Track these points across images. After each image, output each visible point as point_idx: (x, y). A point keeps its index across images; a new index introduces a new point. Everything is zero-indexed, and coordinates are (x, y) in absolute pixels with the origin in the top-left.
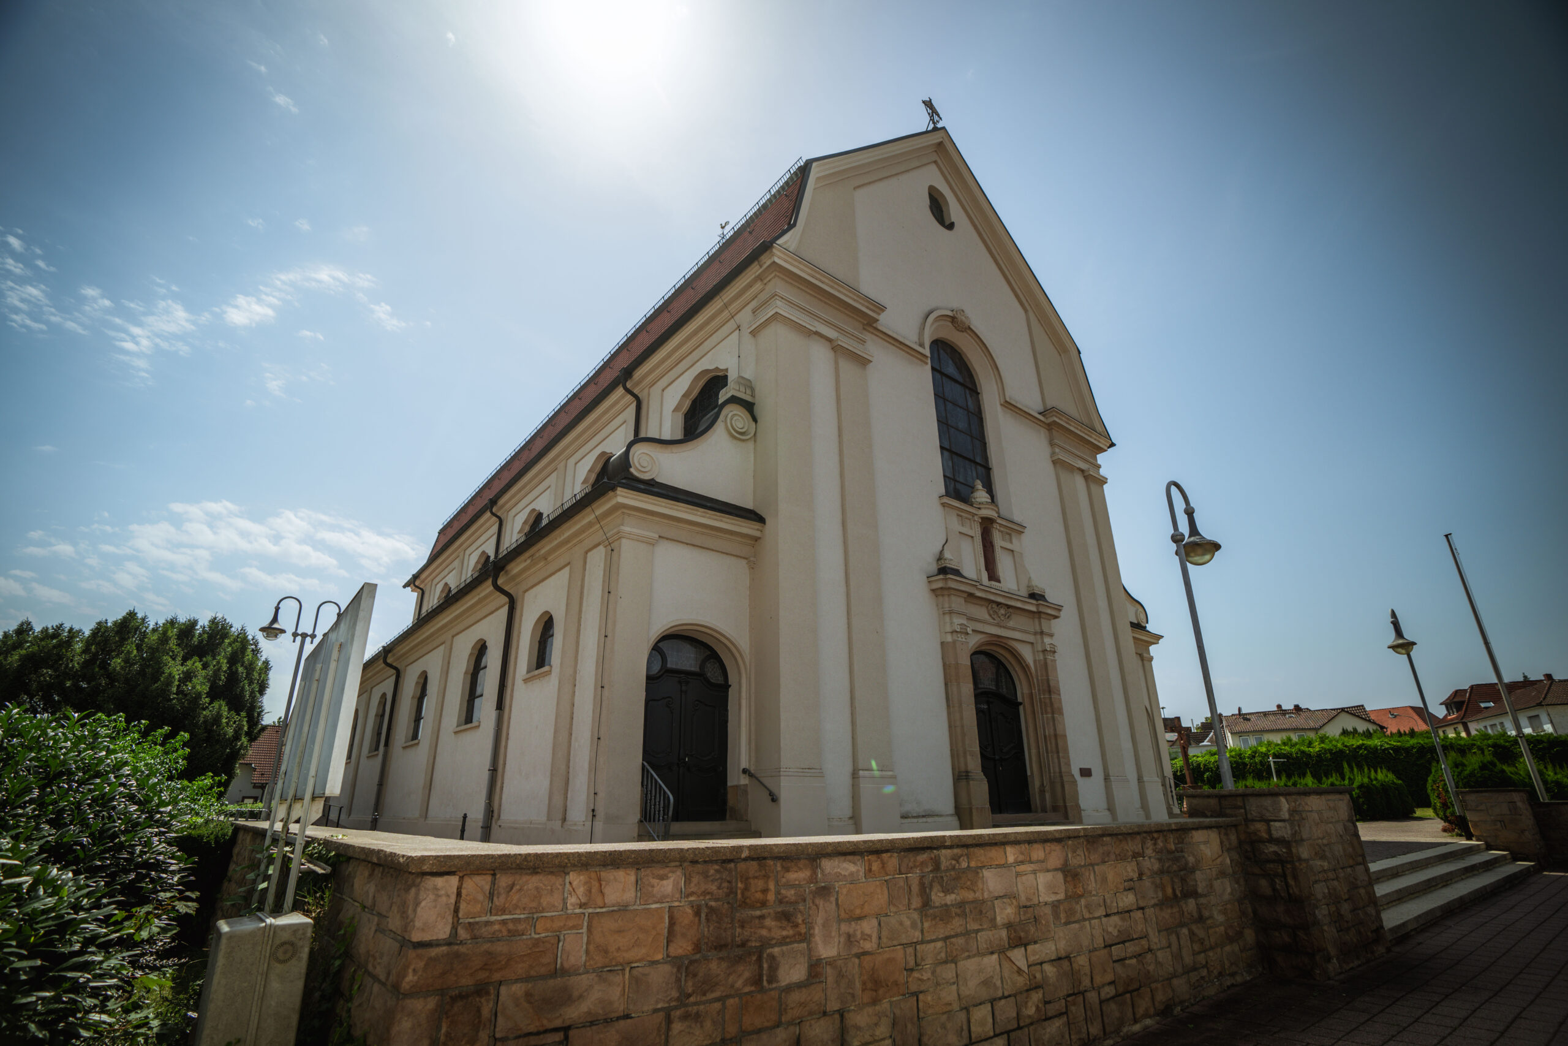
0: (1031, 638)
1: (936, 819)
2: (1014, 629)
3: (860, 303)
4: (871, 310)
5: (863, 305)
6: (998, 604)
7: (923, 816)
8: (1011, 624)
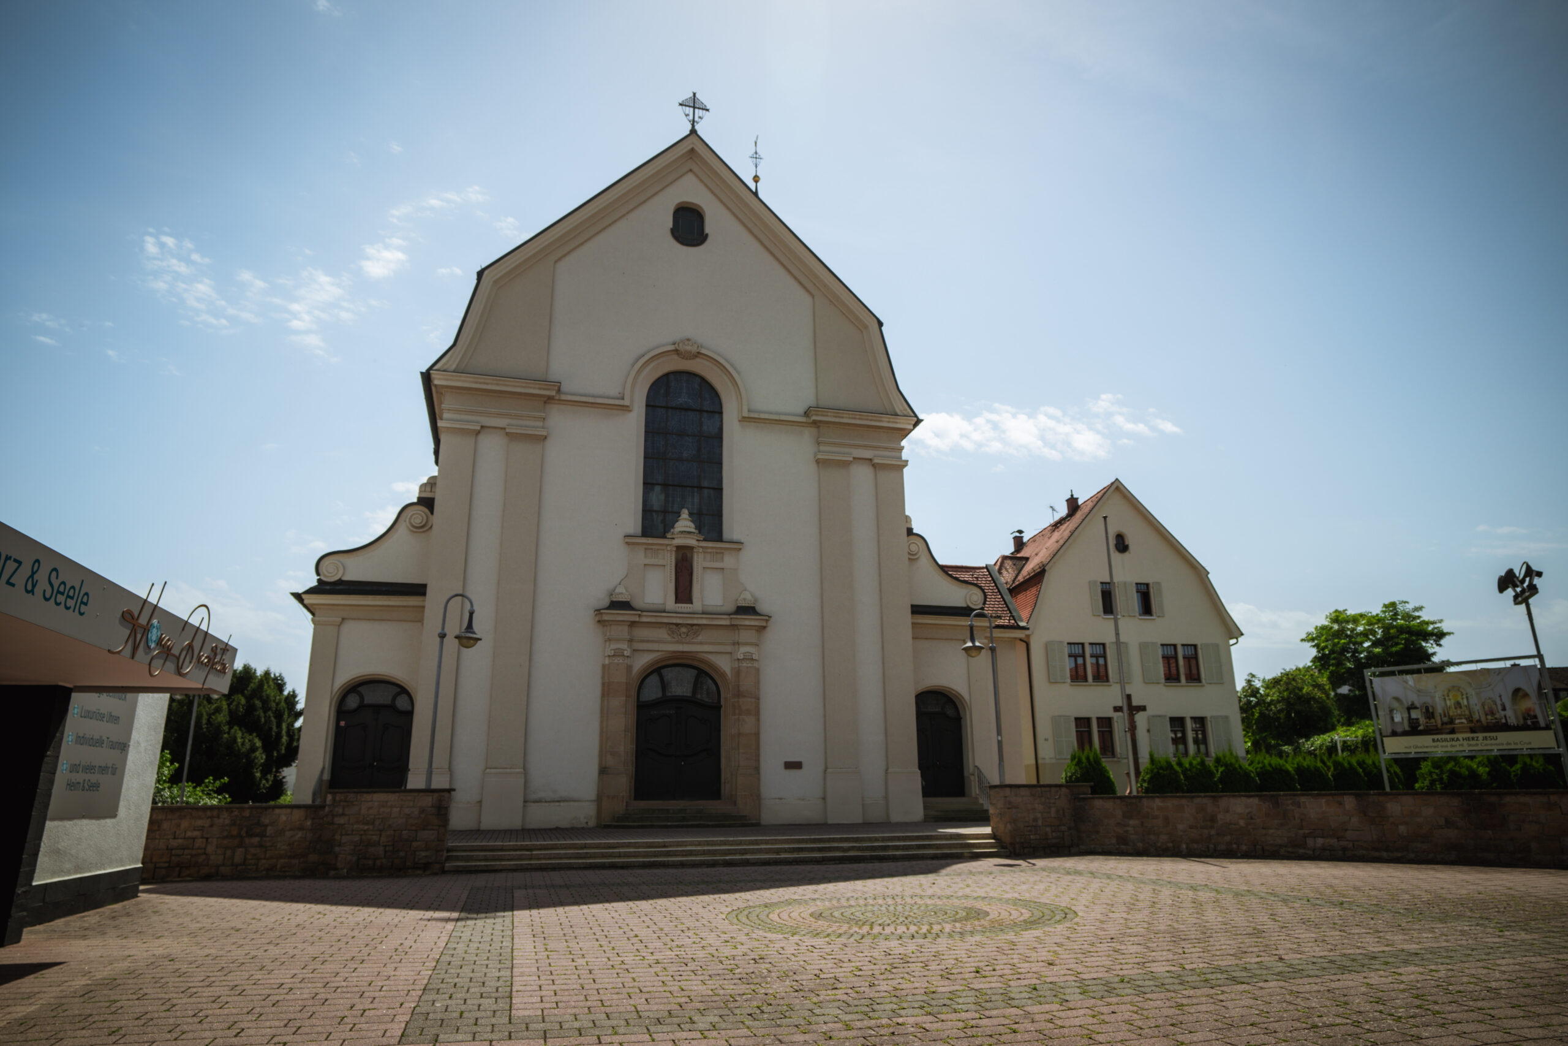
0: (728, 648)
1: (572, 803)
2: (701, 643)
3: (531, 388)
4: (544, 389)
5: (534, 388)
6: (677, 625)
7: (558, 801)
8: (700, 638)
